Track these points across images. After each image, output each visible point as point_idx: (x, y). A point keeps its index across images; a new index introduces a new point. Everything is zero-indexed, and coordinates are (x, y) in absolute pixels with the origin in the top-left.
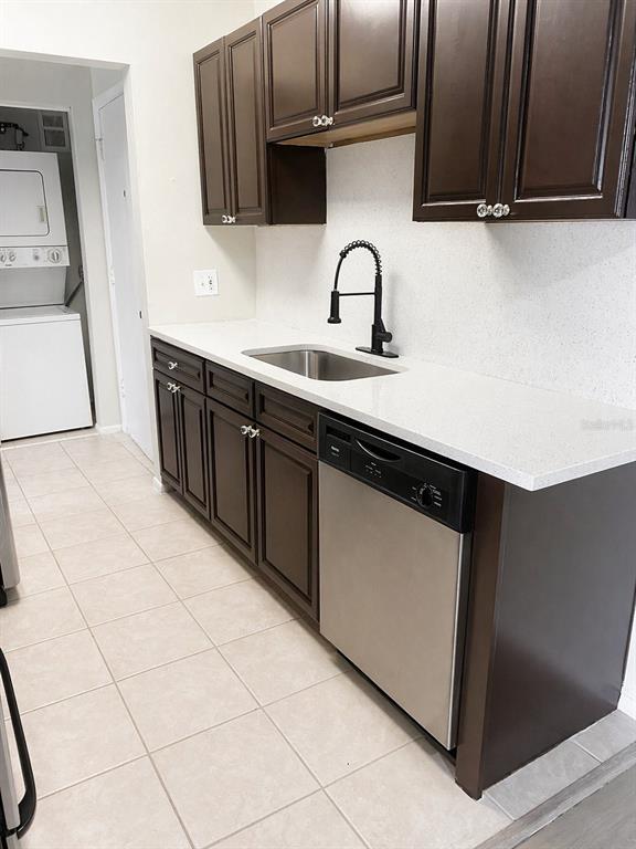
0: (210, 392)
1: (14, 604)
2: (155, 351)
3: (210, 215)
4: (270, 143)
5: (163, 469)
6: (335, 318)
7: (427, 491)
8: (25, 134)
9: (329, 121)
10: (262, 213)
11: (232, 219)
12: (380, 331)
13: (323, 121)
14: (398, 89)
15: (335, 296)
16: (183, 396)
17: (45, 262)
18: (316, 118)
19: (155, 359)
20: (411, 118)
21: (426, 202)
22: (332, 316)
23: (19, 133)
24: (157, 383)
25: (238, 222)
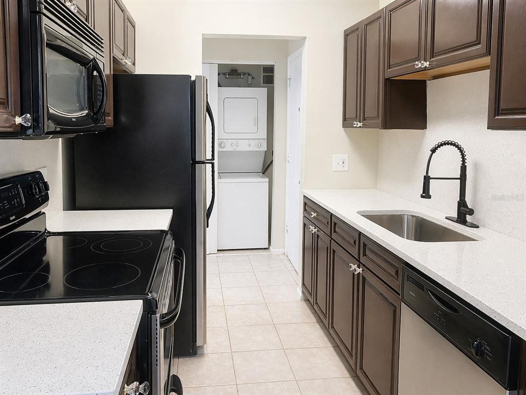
0: (334, 236)
1: (200, 357)
2: (305, 204)
3: (347, 122)
4: (387, 79)
5: (303, 284)
6: (426, 194)
7: (480, 345)
8: (253, 78)
9: (427, 64)
10: (379, 121)
11: (360, 124)
12: (464, 207)
13: (422, 64)
14: (478, 42)
15: (427, 179)
16: (318, 236)
17: (253, 148)
18: (417, 63)
19: (305, 210)
20: (487, 60)
21: (498, 116)
22: (423, 193)
23: (250, 77)
24: (305, 225)
25: (364, 126)
